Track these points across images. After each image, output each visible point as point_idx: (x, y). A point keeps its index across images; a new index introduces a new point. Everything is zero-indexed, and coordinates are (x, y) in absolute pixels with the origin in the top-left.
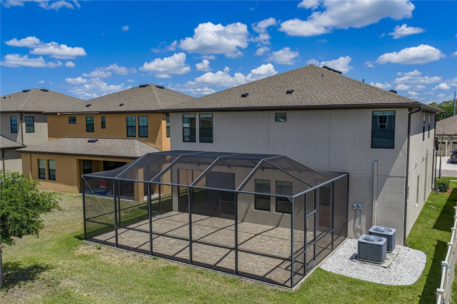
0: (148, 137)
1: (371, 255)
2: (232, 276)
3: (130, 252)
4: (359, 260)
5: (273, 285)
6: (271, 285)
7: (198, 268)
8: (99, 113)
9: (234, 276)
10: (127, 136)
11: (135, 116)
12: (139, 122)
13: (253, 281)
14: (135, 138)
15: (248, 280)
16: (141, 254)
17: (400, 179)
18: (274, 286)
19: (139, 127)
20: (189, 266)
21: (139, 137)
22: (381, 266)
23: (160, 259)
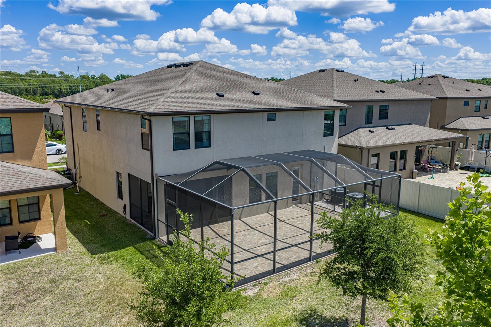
0: (13, 151)
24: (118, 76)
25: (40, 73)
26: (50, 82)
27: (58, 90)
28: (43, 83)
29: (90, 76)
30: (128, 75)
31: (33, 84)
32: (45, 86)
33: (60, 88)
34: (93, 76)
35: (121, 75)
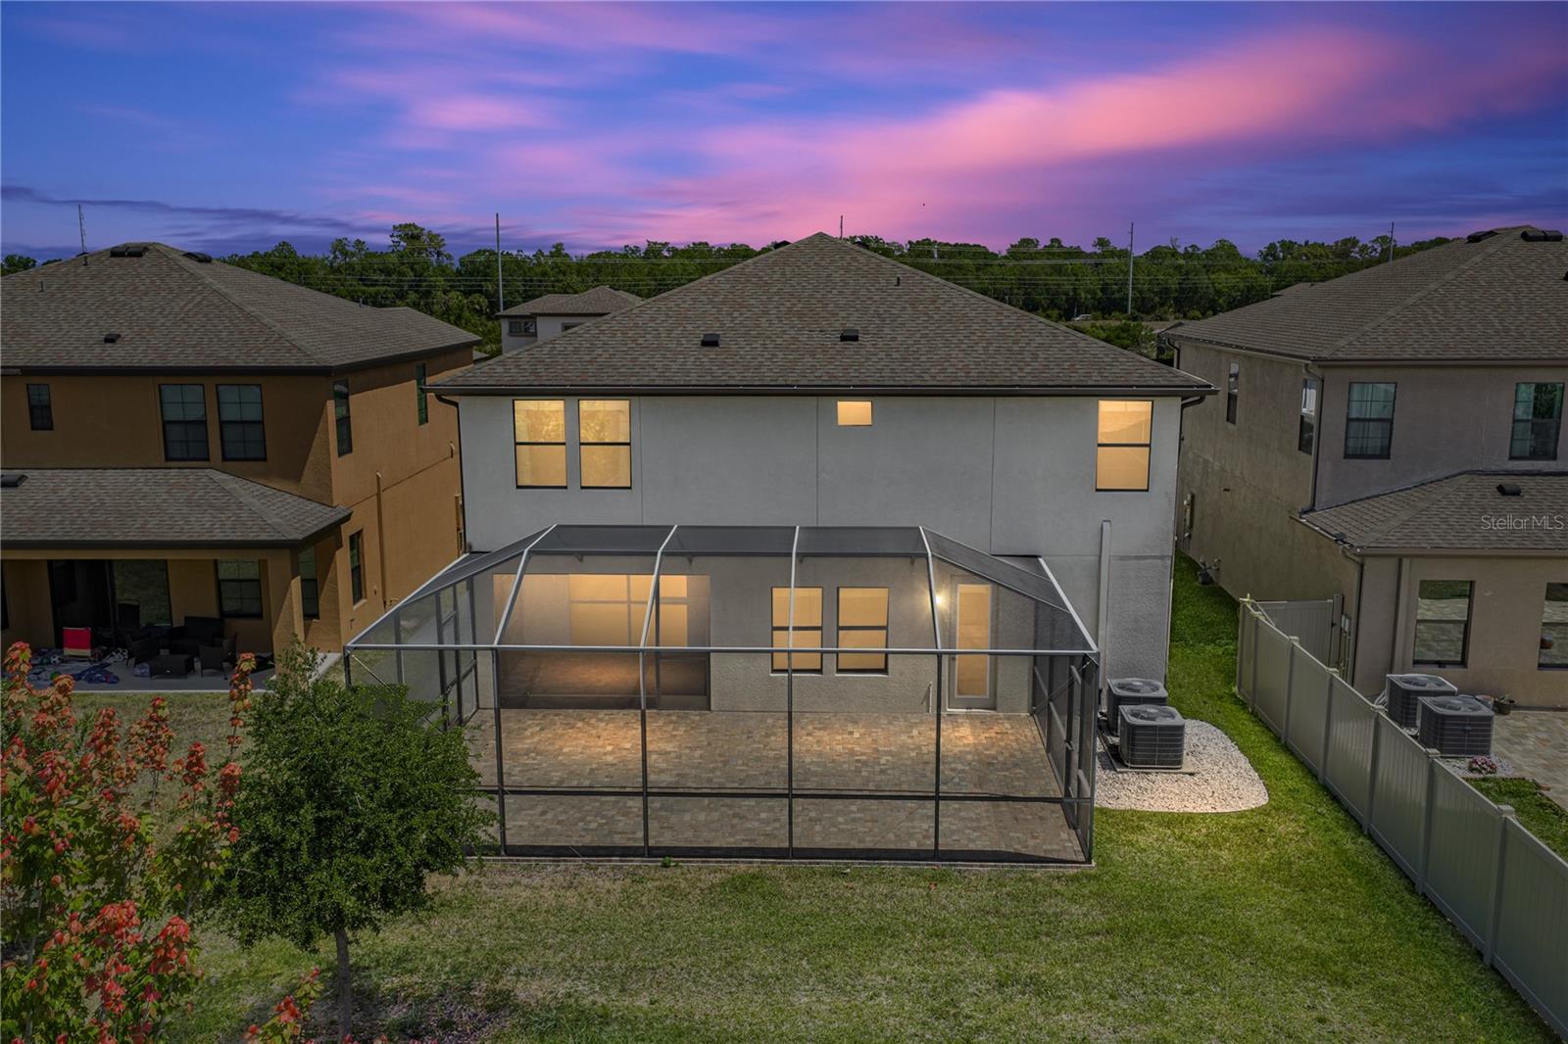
0: (265, 459)
1: (1159, 751)
2: (928, 865)
3: (565, 861)
4: (1132, 768)
5: (1042, 867)
6: (1037, 867)
7: (818, 863)
8: (22, 371)
9: (932, 865)
10: (167, 459)
11: (202, 385)
12: (221, 405)
13: (987, 866)
14: (206, 464)
15: (972, 866)
16: (610, 861)
17: (1160, 561)
18: (1046, 867)
19: (222, 424)
20: (789, 863)
21: (225, 459)
22: (1184, 773)
23: (683, 862)
24: (1272, 246)
25: (1041, 247)
26: (1049, 270)
27: (1066, 294)
28: (1029, 274)
29: (1181, 250)
30: (1307, 243)
31: (1003, 279)
32: (1034, 284)
33: (1075, 290)
34: (1190, 250)
35: (1283, 243)
